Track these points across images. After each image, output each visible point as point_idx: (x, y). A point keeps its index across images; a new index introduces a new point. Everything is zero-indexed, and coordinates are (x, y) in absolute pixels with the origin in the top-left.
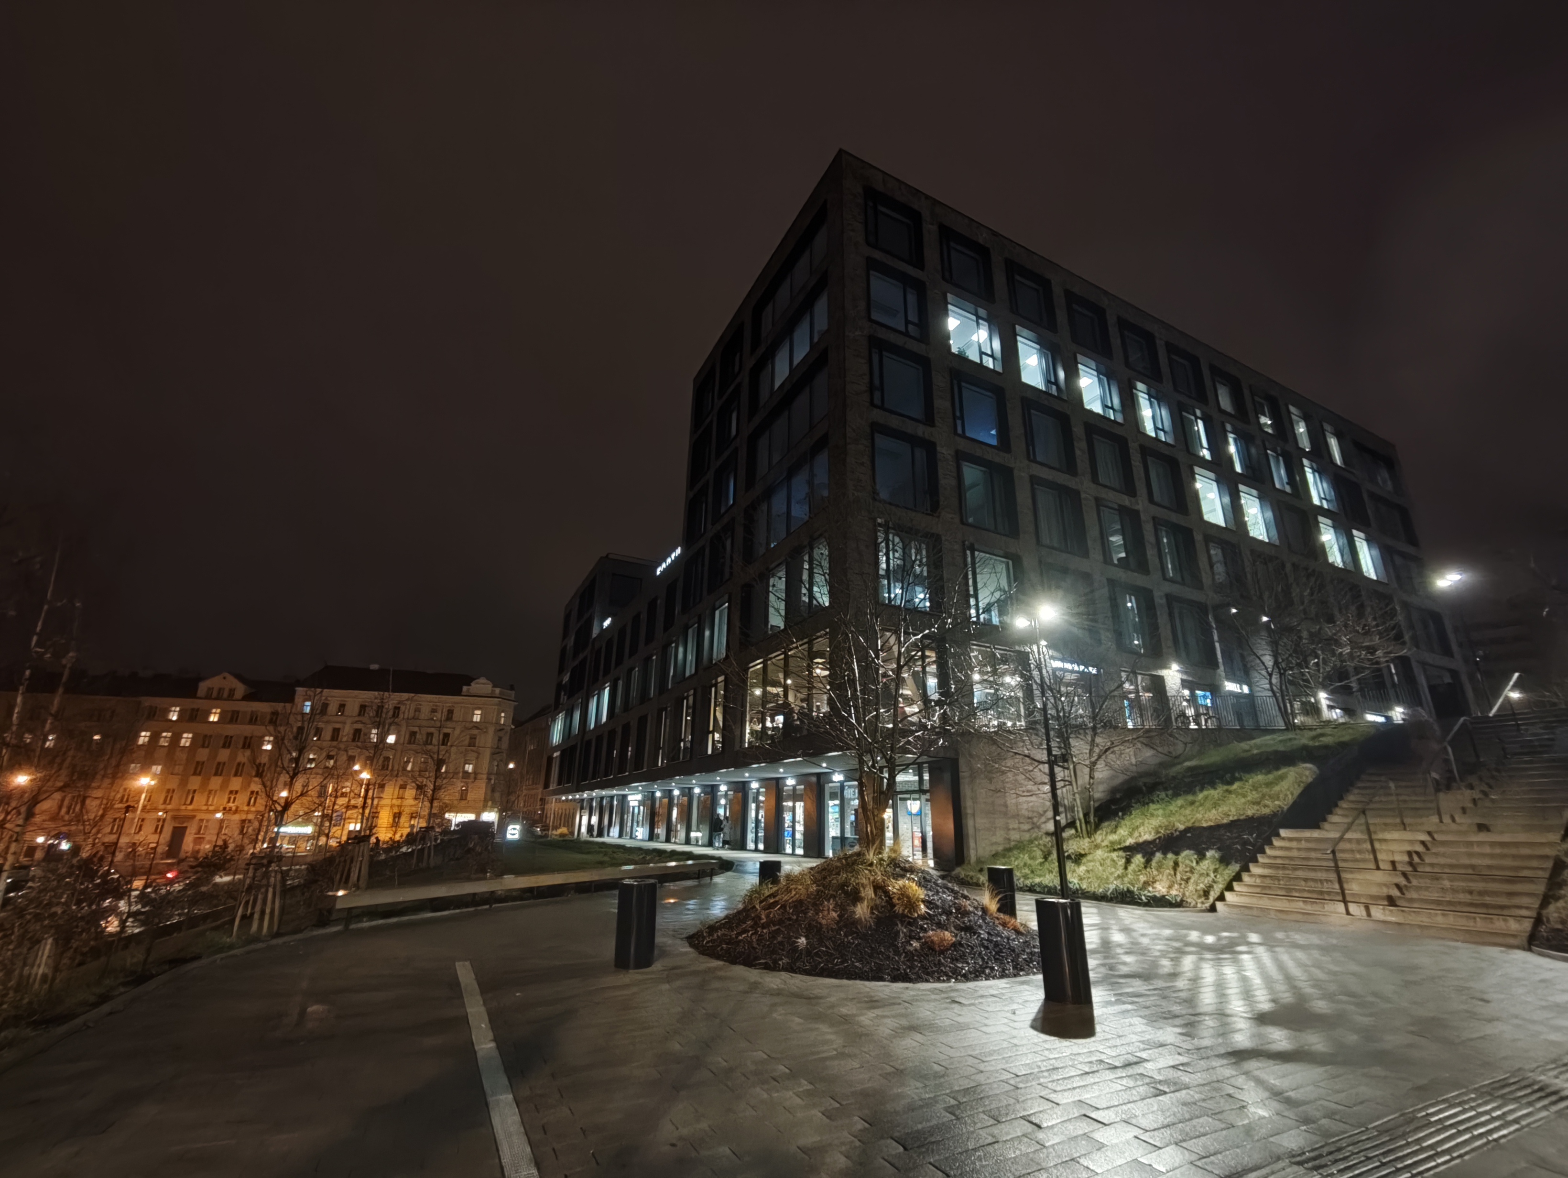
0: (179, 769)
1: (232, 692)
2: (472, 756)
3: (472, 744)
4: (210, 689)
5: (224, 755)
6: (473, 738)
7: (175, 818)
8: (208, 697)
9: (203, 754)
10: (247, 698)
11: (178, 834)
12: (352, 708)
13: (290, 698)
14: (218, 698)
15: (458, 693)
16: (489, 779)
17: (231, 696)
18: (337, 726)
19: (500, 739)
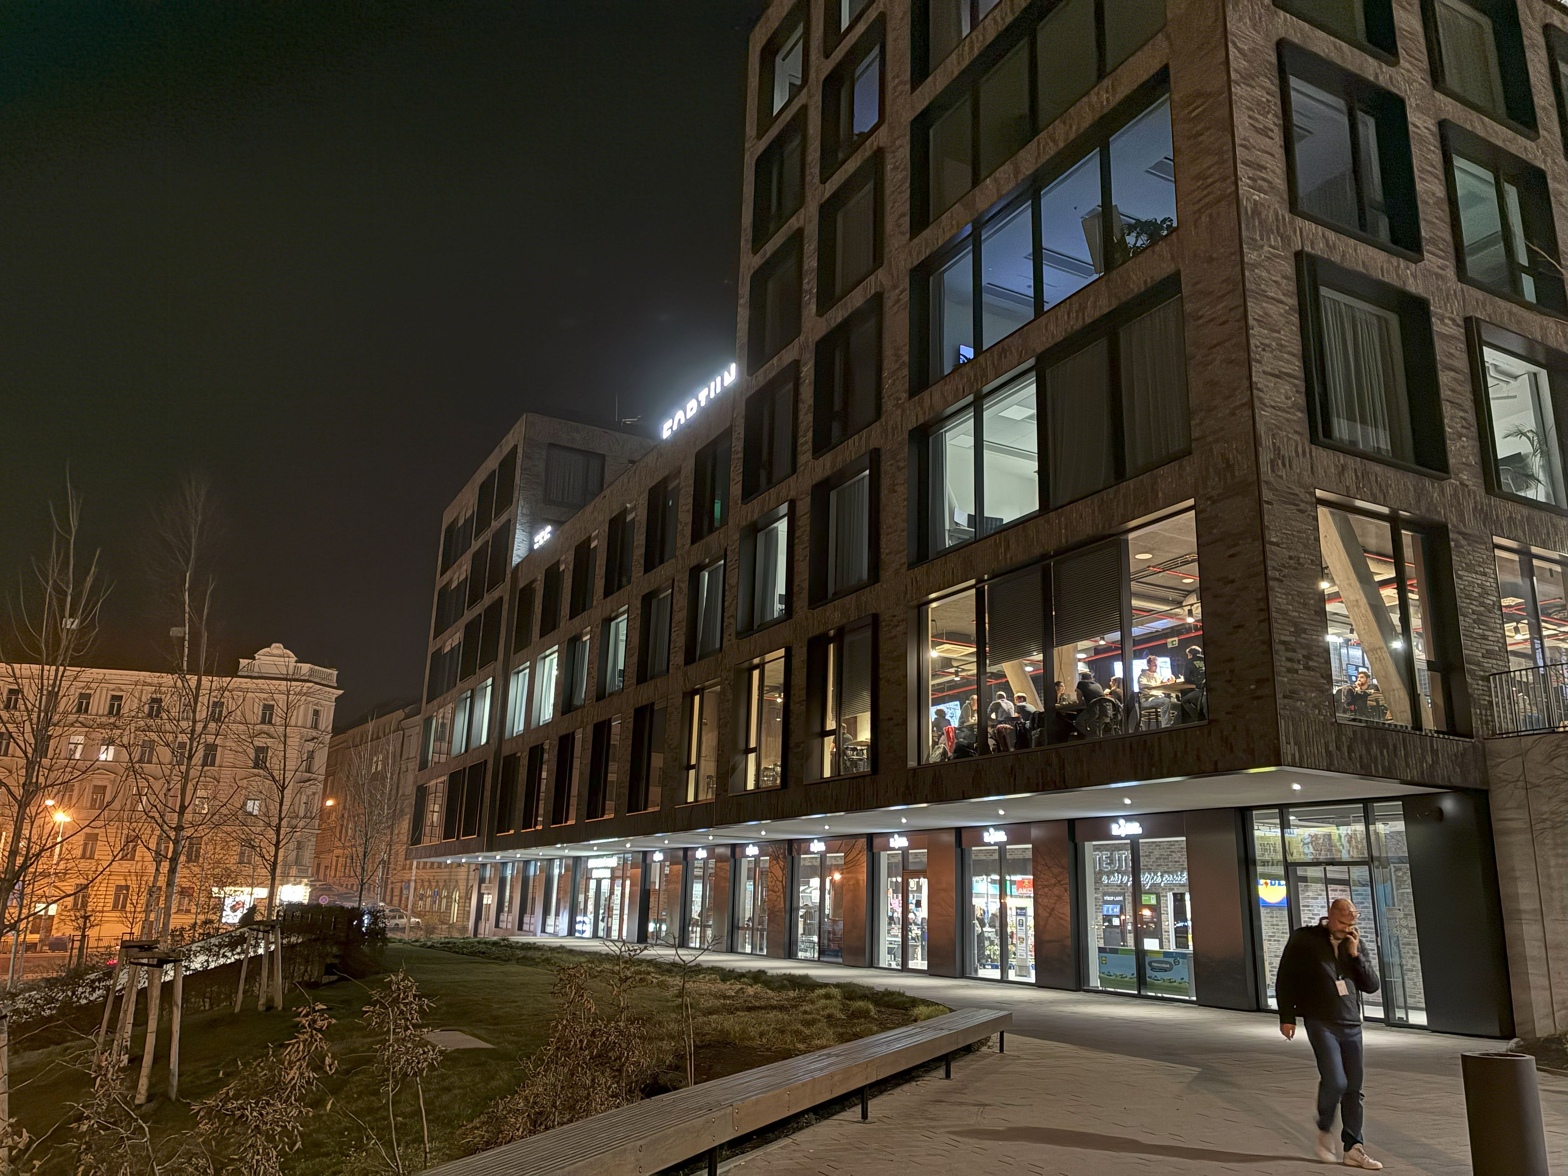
15: (230, 669)
19: (311, 755)
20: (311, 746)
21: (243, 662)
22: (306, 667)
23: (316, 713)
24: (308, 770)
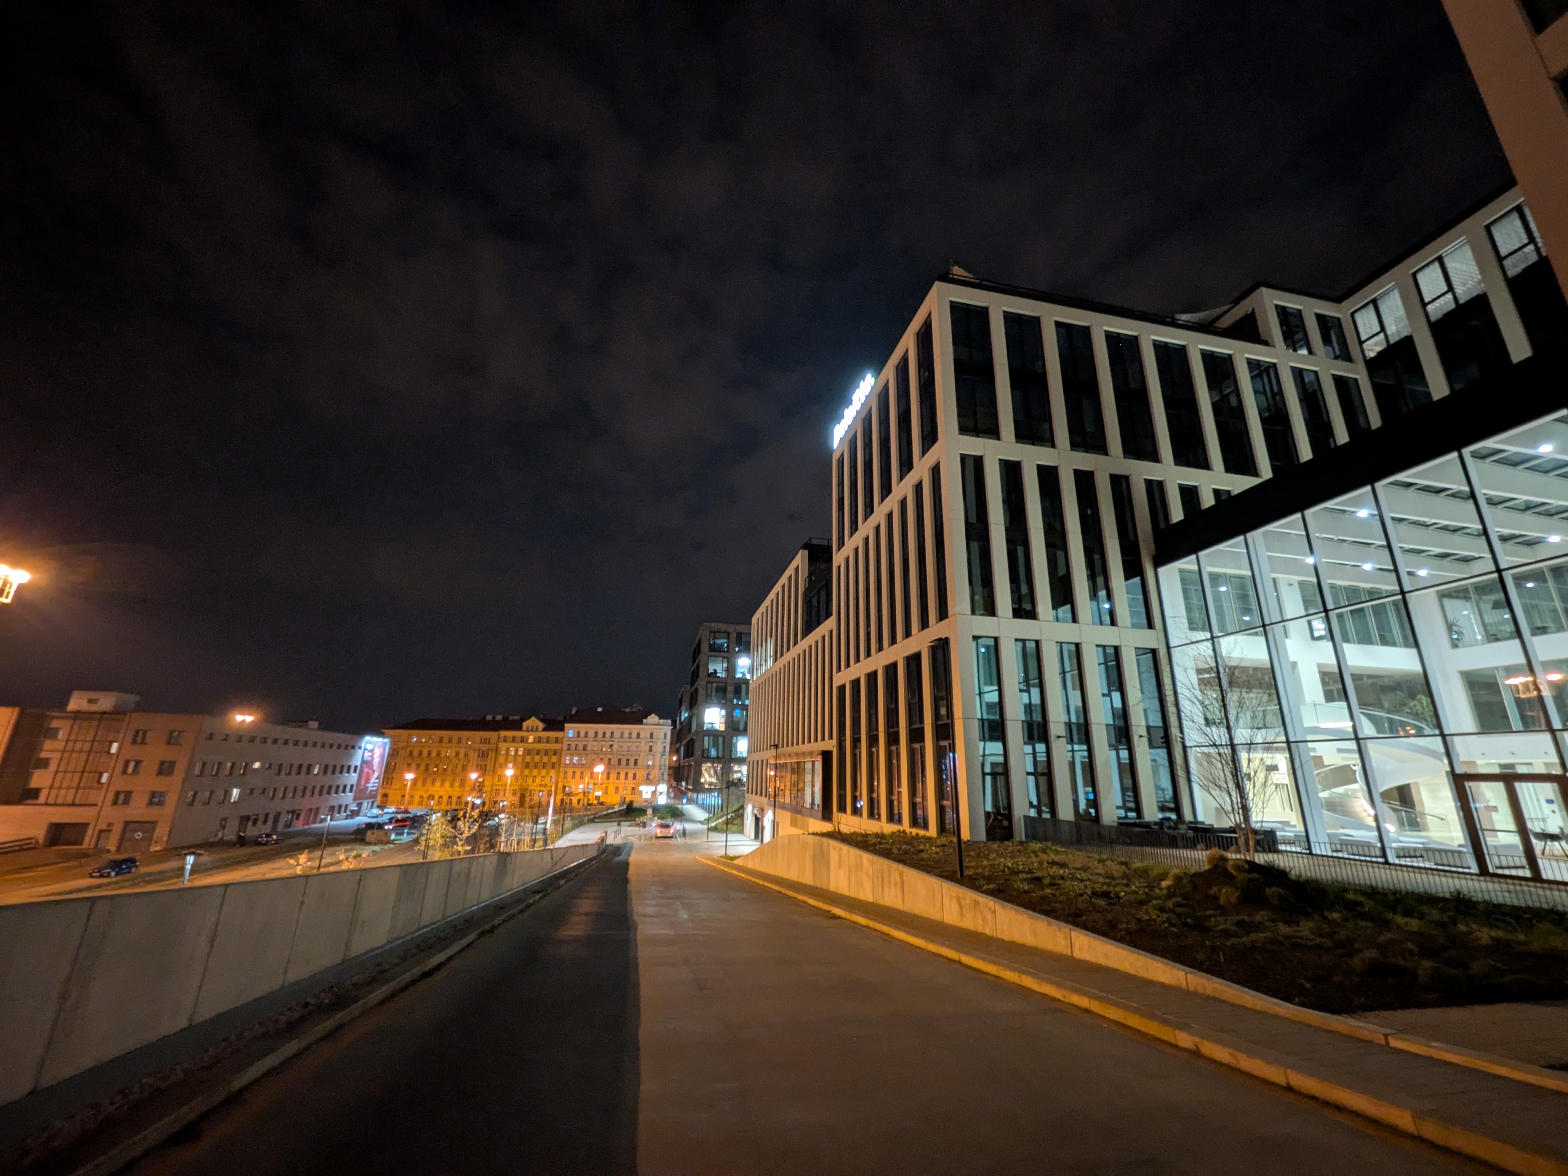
0: (520, 766)
1: (537, 727)
2: (651, 757)
3: (651, 750)
4: (528, 727)
5: (537, 759)
6: (651, 747)
7: (521, 789)
8: (527, 730)
9: (528, 759)
10: (545, 730)
11: (523, 797)
12: (591, 734)
13: (562, 729)
14: (532, 730)
15: (641, 723)
16: (660, 769)
17: (537, 730)
18: (585, 743)
19: (665, 747)
20: (665, 744)
21: (645, 721)
22: (662, 721)
23: (665, 734)
24: (664, 751)
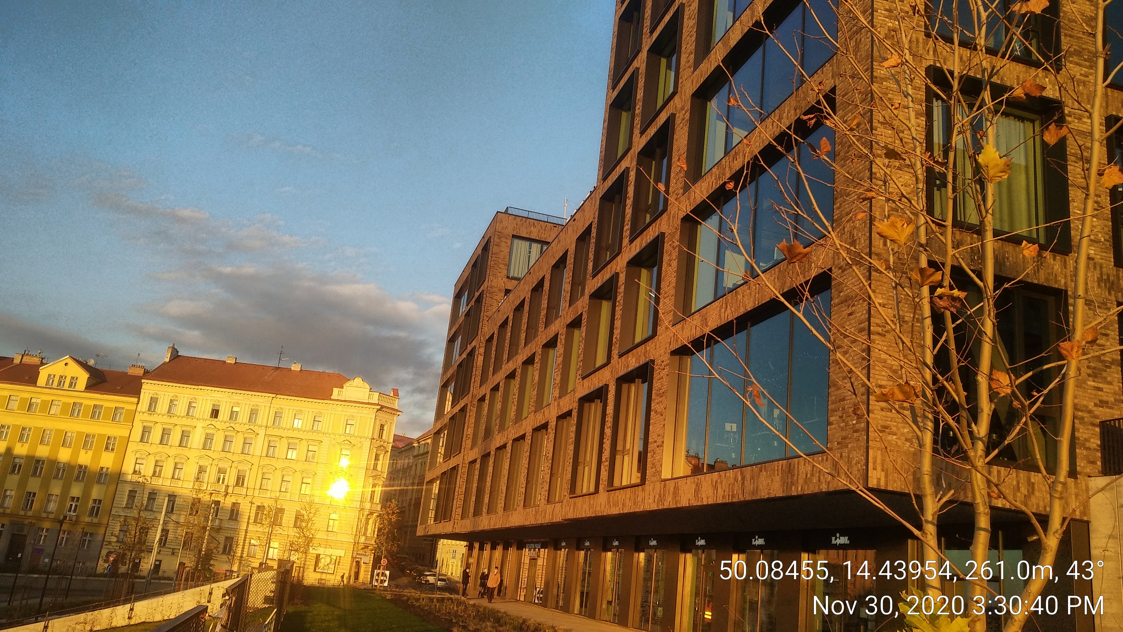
1: (73, 382)
4: (51, 377)
7: (13, 524)
10: (89, 389)
13: (134, 393)
15: (329, 396)
17: (72, 386)
21: (336, 390)
22: (376, 395)
23: (382, 428)
